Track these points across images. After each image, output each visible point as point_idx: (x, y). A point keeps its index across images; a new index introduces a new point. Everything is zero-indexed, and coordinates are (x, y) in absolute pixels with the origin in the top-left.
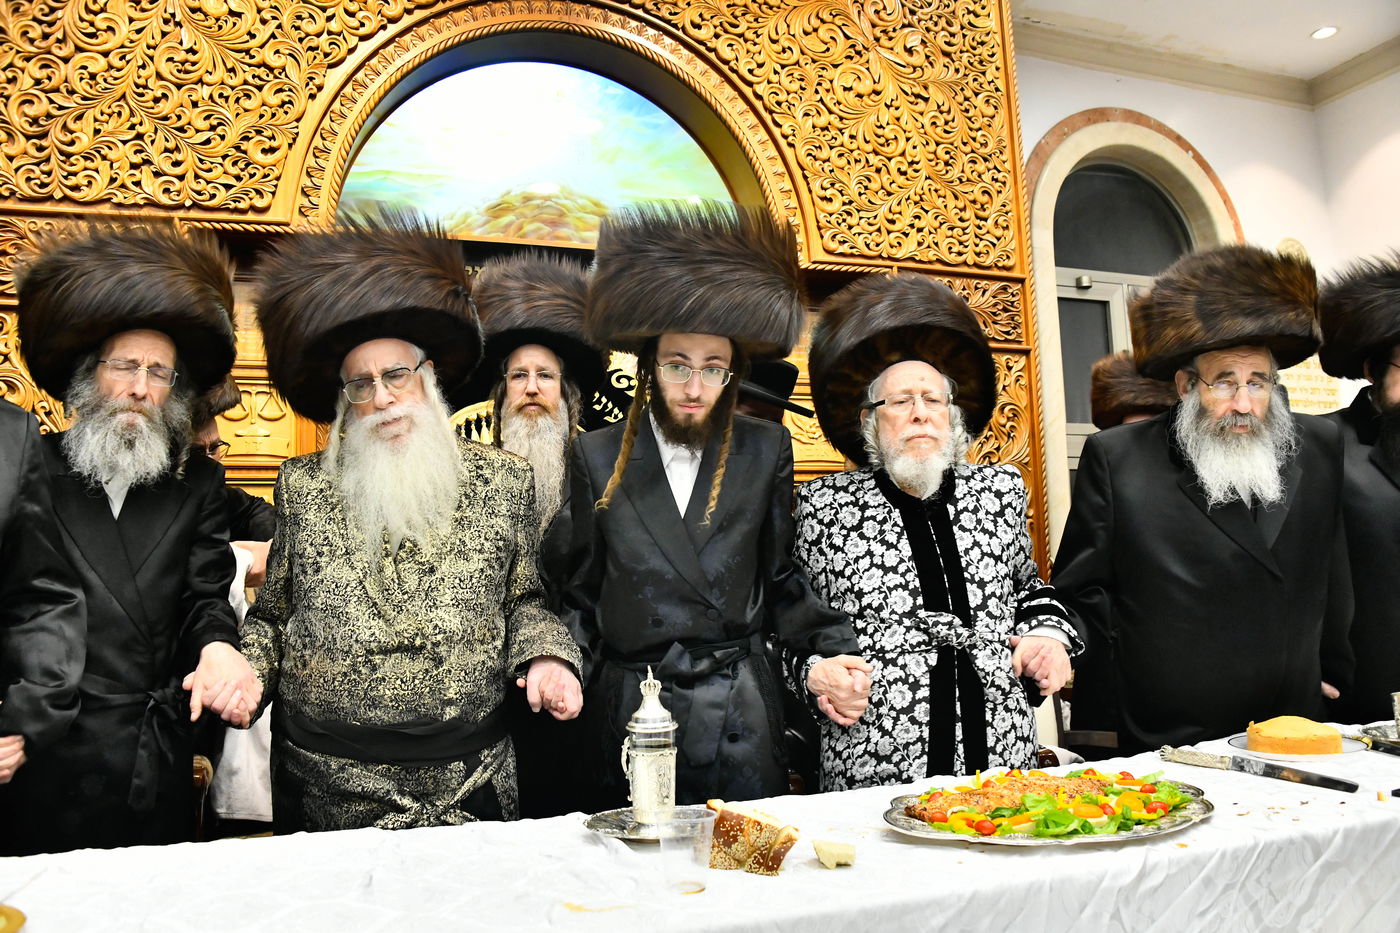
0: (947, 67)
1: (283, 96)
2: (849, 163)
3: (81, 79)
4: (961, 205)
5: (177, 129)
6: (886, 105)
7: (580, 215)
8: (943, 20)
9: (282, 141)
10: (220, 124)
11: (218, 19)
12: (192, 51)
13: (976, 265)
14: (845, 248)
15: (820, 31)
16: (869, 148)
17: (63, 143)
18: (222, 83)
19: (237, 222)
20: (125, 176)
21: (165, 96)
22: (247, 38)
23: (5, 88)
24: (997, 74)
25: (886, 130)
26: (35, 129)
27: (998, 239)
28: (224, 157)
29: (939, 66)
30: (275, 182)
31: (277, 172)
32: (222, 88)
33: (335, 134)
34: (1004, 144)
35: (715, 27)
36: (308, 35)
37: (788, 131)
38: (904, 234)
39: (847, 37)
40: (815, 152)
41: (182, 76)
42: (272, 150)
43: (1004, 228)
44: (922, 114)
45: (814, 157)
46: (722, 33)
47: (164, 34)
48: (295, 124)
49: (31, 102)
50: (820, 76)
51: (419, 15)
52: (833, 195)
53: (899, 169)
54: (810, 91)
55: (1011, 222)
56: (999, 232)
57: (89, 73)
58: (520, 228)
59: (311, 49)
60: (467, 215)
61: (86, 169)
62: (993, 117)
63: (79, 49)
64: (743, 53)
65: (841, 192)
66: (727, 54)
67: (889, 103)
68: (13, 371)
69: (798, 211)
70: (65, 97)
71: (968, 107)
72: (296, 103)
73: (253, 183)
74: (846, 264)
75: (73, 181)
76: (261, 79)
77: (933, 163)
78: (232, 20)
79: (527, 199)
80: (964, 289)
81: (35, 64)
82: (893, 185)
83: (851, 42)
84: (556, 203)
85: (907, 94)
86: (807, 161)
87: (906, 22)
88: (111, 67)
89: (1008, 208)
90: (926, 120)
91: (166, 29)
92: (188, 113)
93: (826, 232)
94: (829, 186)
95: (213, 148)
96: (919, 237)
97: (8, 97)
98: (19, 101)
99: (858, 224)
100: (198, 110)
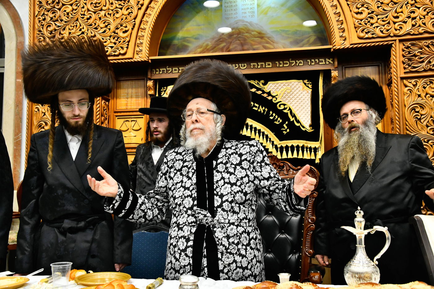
1: (129, 11)
3: (64, 15)
5: (94, 28)
7: (253, 39)
9: (130, 27)
10: (109, 24)
14: (369, 35)
18: (109, 9)
19: (115, 60)
21: (90, 17)
23: (42, 22)
26: (52, 35)
28: (110, 36)
30: (127, 43)
31: (128, 39)
32: (109, 11)
33: (147, 22)
38: (404, 22)
41: (96, 9)
42: (126, 32)
48: (134, 20)
49: (50, 26)
52: (363, 10)
57: (67, 13)
58: (229, 48)
60: (207, 45)
63: (63, 5)
65: (367, 8)
68: (46, 118)
69: (344, 21)
70: (60, 22)
72: (133, 12)
73: (120, 45)
74: (369, 43)
76: (121, 5)
79: (230, 35)
81: (51, 12)
84: (242, 35)
88: (73, 9)
92: (98, 22)
93: (358, 29)
94: (360, 6)
95: (106, 34)
96: (413, 23)
97: (43, 25)
98: (46, 26)
99: (377, 22)
100: (101, 20)
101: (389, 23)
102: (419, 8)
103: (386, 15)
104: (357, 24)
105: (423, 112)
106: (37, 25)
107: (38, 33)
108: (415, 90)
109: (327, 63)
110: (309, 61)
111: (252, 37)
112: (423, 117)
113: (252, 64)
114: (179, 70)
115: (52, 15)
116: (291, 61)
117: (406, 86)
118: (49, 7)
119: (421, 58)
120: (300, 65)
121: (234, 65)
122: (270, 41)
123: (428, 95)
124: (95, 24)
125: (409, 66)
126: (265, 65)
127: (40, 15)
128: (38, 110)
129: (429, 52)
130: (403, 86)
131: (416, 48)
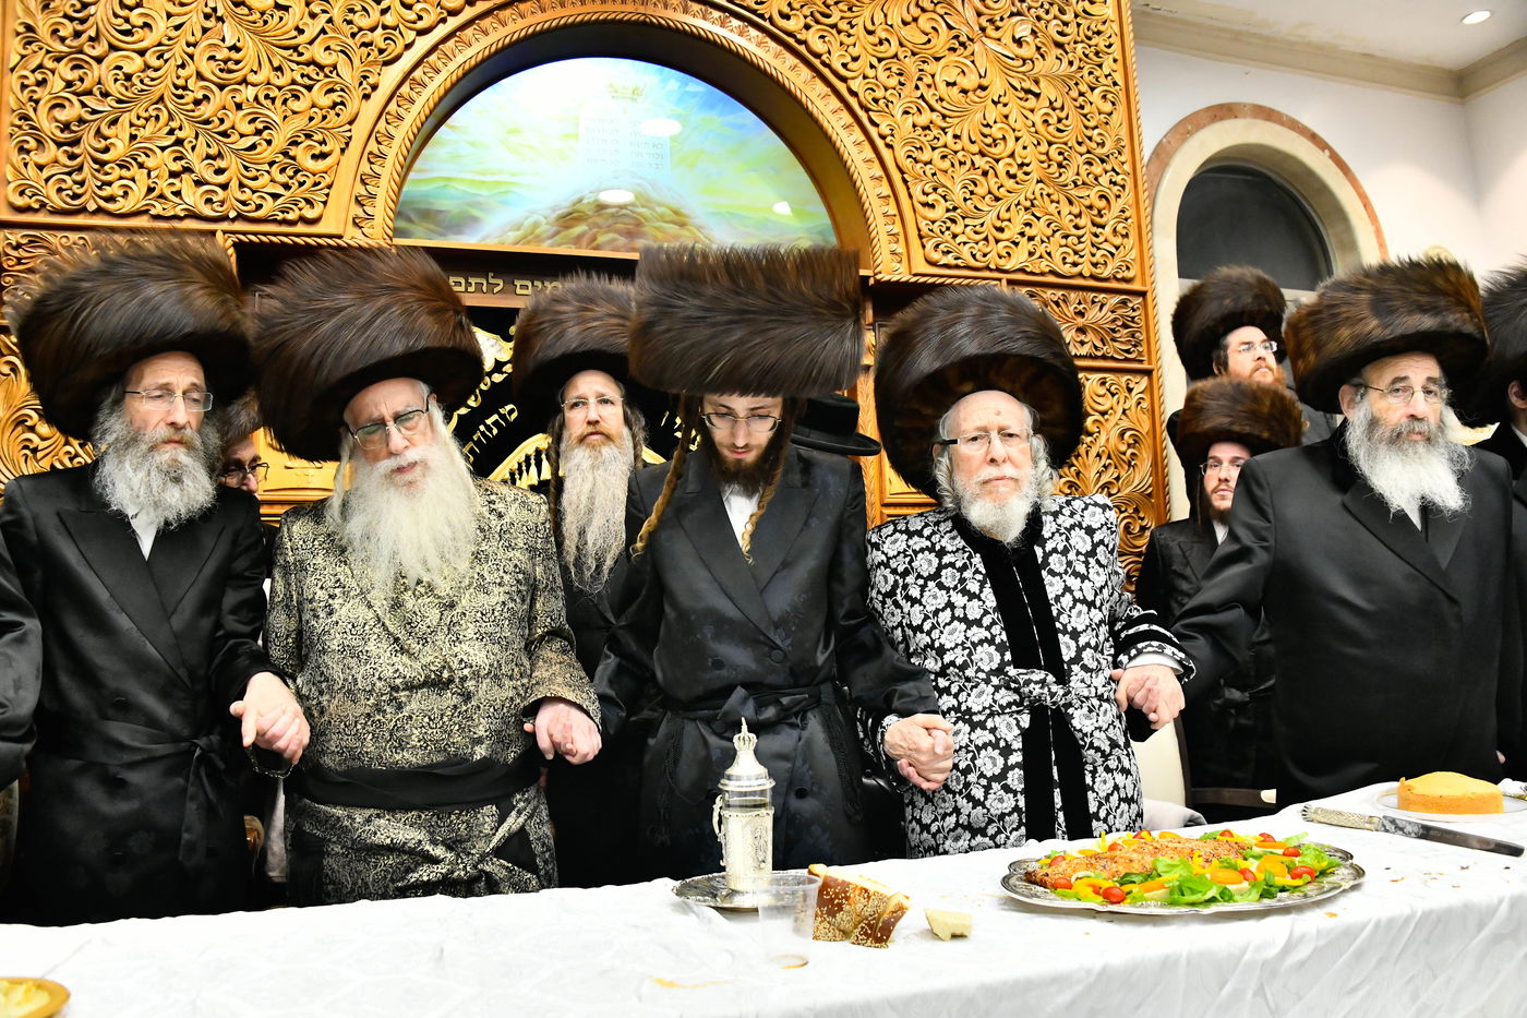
0: (1060, 59)
1: (335, 97)
2: (953, 165)
3: (116, 80)
4: (1076, 211)
5: (219, 133)
6: (993, 101)
7: (659, 224)
8: (1056, 8)
9: (333, 146)
10: (266, 128)
11: (263, 14)
12: (235, 48)
13: (1093, 277)
14: (949, 259)
15: (920, 21)
16: (975, 148)
17: (96, 150)
18: (269, 83)
19: (286, 235)
20: (163, 185)
21: (206, 98)
22: (295, 33)
23: (34, 92)
24: (1115, 67)
25: (994, 129)
26: (67, 135)
27: (1117, 248)
28: (271, 164)
29: (1050, 58)
30: (326, 191)
31: (328, 180)
32: (268, 89)
33: (391, 137)
34: (1123, 144)
35: (805, 17)
36: (361, 29)
37: (885, 130)
38: (1013, 242)
39: (950, 27)
40: (916, 154)
41: (224, 75)
42: (324, 156)
44: (1032, 111)
45: (915, 159)
46: (812, 23)
49: (62, 106)
50: (920, 70)
51: (482, 7)
52: (936, 200)
53: (1008, 172)
54: (910, 86)
55: (1131, 229)
56: (1118, 241)
57: (124, 73)
58: (594, 239)
59: (364, 45)
61: (121, 178)
62: (1110, 114)
63: (113, 48)
64: (835, 47)
65: (944, 197)
66: (819, 46)
67: (996, 99)
69: (898, 219)
70: (98, 100)
71: (1083, 103)
72: (349, 105)
73: (302, 192)
75: (107, 191)
76: (310, 78)
77: (1045, 165)
78: (278, 14)
79: (600, 208)
80: (1080, 303)
81: (67, 65)
82: (1001, 190)
83: (954, 33)
84: (631, 211)
85: (1015, 89)
86: (907, 164)
87: (1015, 10)
88: (147, 67)
89: (1127, 214)
90: (1037, 118)
91: (208, 24)
92: (232, 116)
93: (928, 241)
94: (931, 190)
95: (258, 154)
96: (1030, 246)
97: (37, 102)
98: (50, 105)
99: (964, 232)
100: (244, 112)
101: (986, 239)
102: (1038, 218)
103: (981, 221)
106: (15, 97)
111: (658, 220)
114: (468, 284)
118: (60, 48)
122: (702, 236)
127: (25, 68)
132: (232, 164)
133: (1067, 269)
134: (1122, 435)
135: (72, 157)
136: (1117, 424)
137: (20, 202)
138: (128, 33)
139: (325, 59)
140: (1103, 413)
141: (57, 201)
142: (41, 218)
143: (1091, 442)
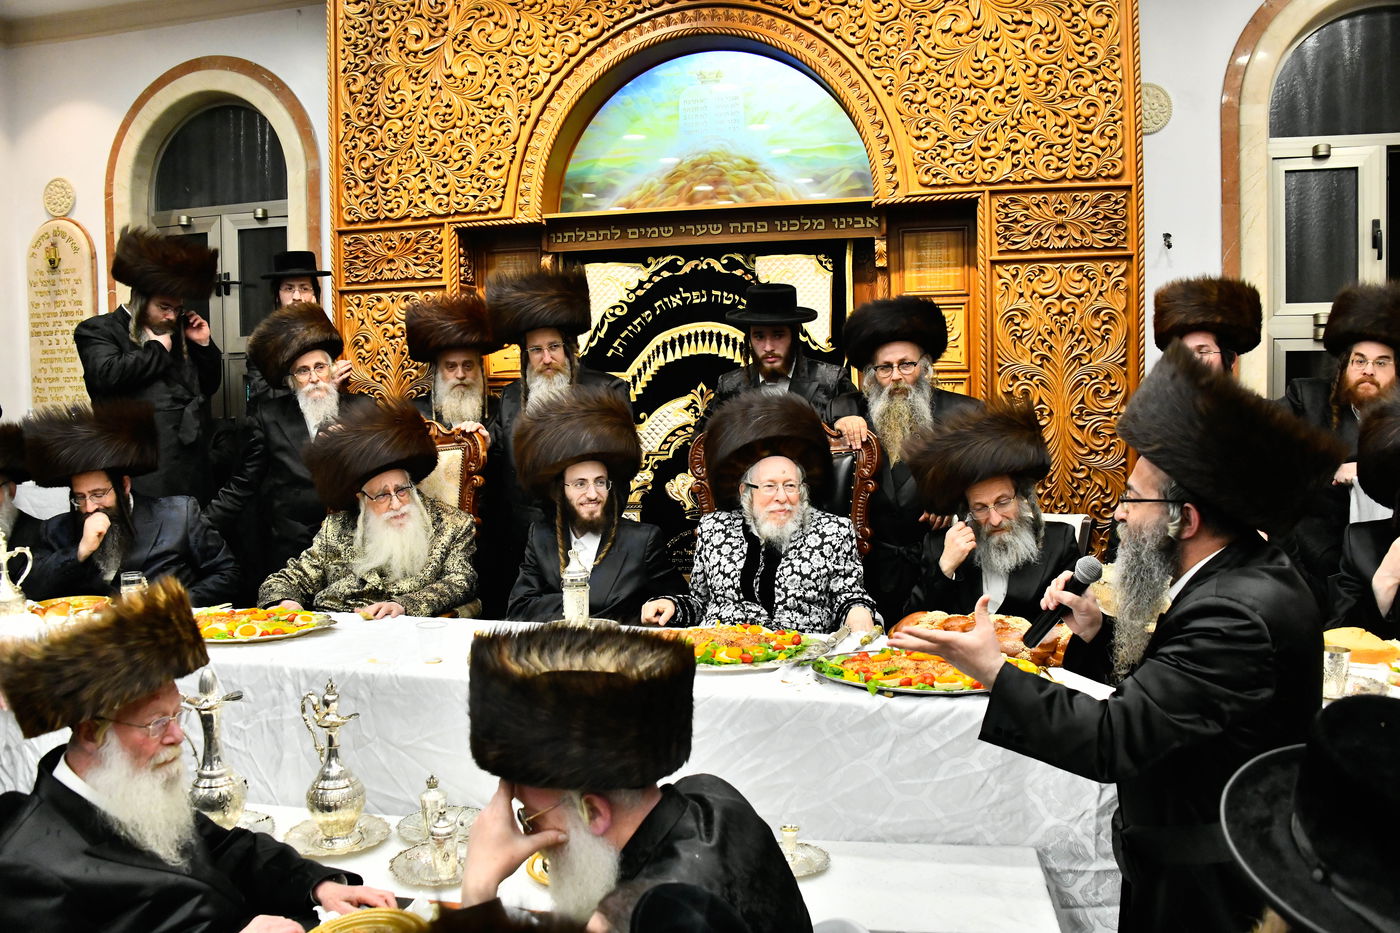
1: (504, 128)
2: (945, 100)
3: (390, 138)
4: (1061, 122)
5: (443, 162)
6: (985, 38)
7: (736, 172)
9: (506, 159)
10: (468, 154)
11: (462, 80)
12: (448, 106)
13: (1075, 178)
14: (939, 180)
16: (966, 83)
17: (383, 182)
18: (468, 125)
19: (481, 221)
20: (416, 199)
21: (435, 140)
22: (480, 89)
23: (351, 152)
25: (984, 63)
26: (368, 176)
27: (1103, 149)
28: (472, 177)
30: (502, 189)
31: (503, 182)
32: (468, 128)
33: (538, 148)
34: (1116, 52)
36: (517, 79)
37: (886, 82)
38: (998, 158)
40: (912, 97)
41: (445, 124)
42: (500, 167)
43: (1111, 138)
44: (1023, 40)
45: (911, 101)
47: (432, 97)
48: (513, 145)
49: (364, 159)
50: (918, 25)
51: (591, 45)
52: (928, 133)
53: (996, 98)
54: (909, 39)
55: (1119, 131)
56: (1103, 143)
57: (393, 133)
59: (519, 88)
60: (652, 185)
61: (396, 197)
63: (387, 119)
64: (845, 18)
65: (936, 129)
66: (831, 22)
67: (987, 36)
69: (895, 152)
70: (382, 152)
71: (1075, 23)
72: (512, 130)
73: (489, 192)
74: (938, 194)
75: (390, 206)
76: (490, 117)
77: (1033, 86)
78: (470, 78)
79: (695, 166)
80: (1061, 203)
81: (365, 134)
82: (989, 114)
84: (716, 165)
85: (1008, 23)
86: (904, 106)
88: (405, 127)
89: (1116, 117)
90: (1028, 45)
92: (449, 149)
93: (920, 167)
94: (924, 125)
95: (465, 171)
96: (1015, 160)
97: (353, 159)
98: (359, 159)
99: (952, 156)
100: (455, 146)
101: (973, 159)
102: (1024, 134)
103: (969, 144)
104: (918, 159)
105: (1026, 326)
106: (344, 157)
107: (345, 173)
108: (1014, 285)
109: (869, 225)
110: (835, 220)
112: (1026, 333)
113: (732, 225)
114: (599, 235)
115: (367, 139)
116: (802, 221)
117: (1000, 277)
118: (362, 124)
119: (1026, 226)
120: (819, 227)
121: (699, 227)
123: (1036, 295)
124: (444, 153)
125: (1006, 239)
126: (756, 228)
127: (347, 140)
128: (352, 314)
129: (1040, 217)
130: (995, 276)
131: (1018, 208)
132: (451, 179)
133: (1050, 175)
134: (1097, 313)
135: (371, 188)
136: (1092, 304)
137: (348, 218)
138: (393, 108)
139: (497, 103)
140: (1079, 296)
141: (366, 216)
142: (359, 226)
143: (1065, 321)
